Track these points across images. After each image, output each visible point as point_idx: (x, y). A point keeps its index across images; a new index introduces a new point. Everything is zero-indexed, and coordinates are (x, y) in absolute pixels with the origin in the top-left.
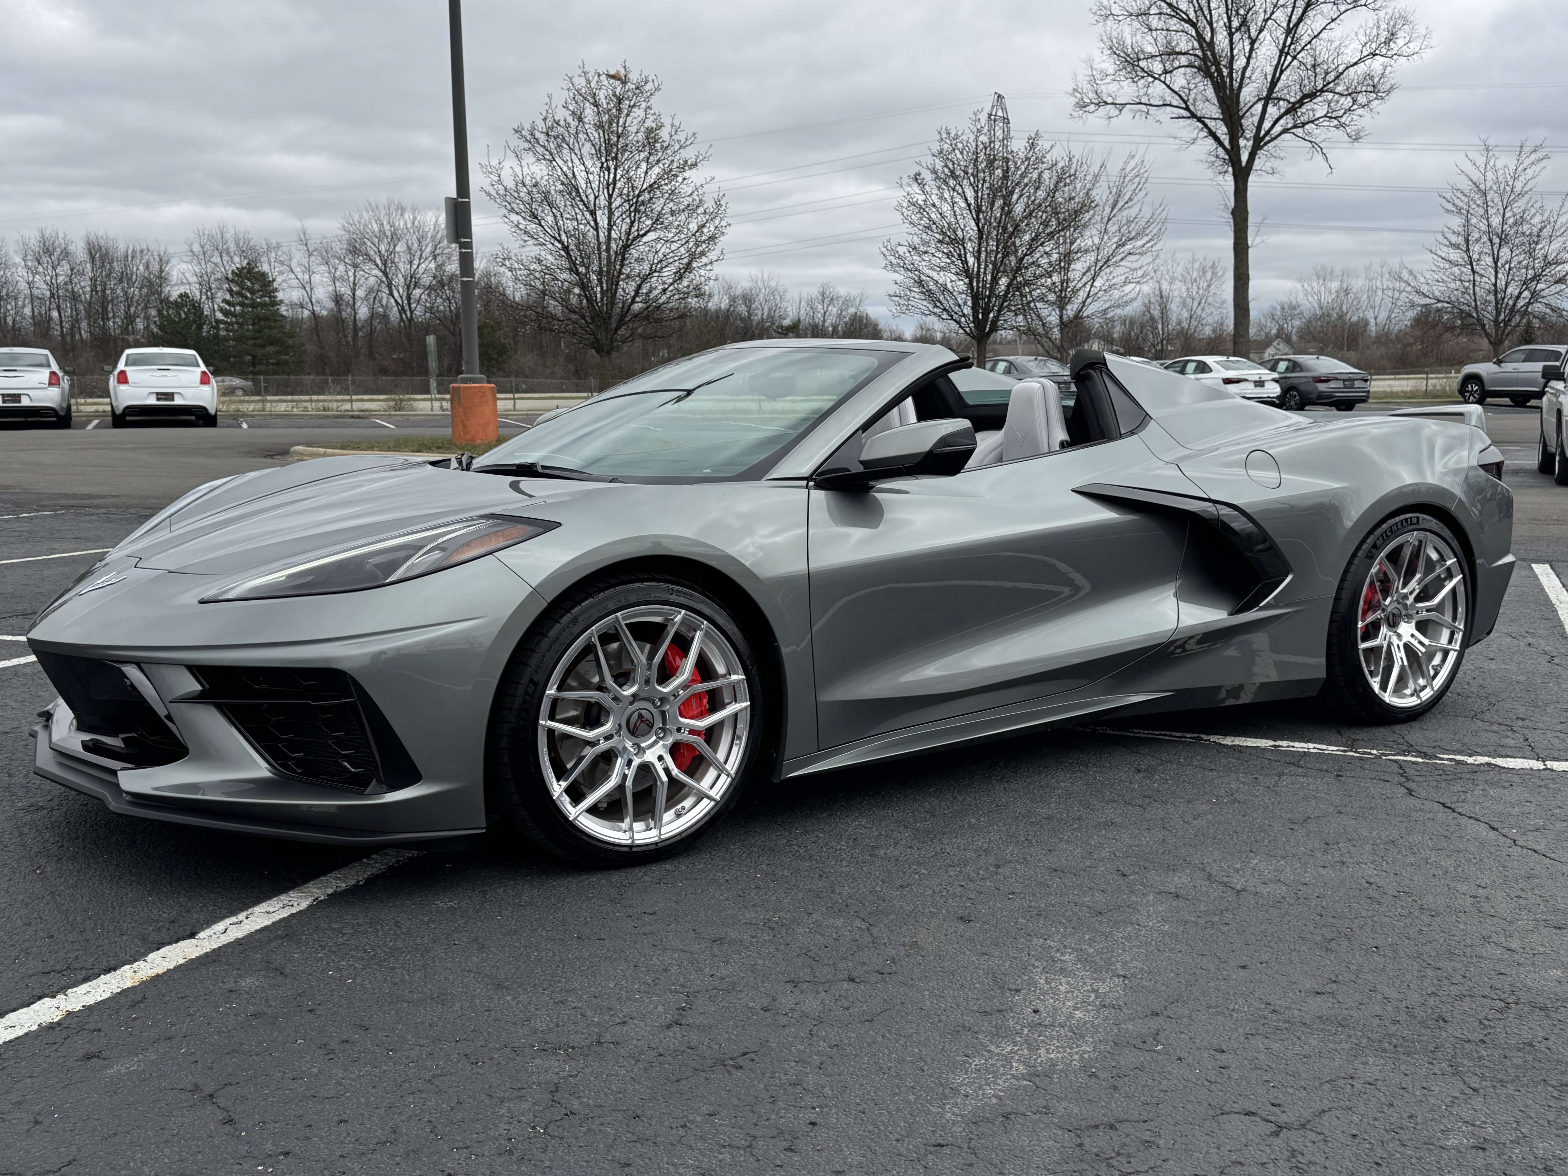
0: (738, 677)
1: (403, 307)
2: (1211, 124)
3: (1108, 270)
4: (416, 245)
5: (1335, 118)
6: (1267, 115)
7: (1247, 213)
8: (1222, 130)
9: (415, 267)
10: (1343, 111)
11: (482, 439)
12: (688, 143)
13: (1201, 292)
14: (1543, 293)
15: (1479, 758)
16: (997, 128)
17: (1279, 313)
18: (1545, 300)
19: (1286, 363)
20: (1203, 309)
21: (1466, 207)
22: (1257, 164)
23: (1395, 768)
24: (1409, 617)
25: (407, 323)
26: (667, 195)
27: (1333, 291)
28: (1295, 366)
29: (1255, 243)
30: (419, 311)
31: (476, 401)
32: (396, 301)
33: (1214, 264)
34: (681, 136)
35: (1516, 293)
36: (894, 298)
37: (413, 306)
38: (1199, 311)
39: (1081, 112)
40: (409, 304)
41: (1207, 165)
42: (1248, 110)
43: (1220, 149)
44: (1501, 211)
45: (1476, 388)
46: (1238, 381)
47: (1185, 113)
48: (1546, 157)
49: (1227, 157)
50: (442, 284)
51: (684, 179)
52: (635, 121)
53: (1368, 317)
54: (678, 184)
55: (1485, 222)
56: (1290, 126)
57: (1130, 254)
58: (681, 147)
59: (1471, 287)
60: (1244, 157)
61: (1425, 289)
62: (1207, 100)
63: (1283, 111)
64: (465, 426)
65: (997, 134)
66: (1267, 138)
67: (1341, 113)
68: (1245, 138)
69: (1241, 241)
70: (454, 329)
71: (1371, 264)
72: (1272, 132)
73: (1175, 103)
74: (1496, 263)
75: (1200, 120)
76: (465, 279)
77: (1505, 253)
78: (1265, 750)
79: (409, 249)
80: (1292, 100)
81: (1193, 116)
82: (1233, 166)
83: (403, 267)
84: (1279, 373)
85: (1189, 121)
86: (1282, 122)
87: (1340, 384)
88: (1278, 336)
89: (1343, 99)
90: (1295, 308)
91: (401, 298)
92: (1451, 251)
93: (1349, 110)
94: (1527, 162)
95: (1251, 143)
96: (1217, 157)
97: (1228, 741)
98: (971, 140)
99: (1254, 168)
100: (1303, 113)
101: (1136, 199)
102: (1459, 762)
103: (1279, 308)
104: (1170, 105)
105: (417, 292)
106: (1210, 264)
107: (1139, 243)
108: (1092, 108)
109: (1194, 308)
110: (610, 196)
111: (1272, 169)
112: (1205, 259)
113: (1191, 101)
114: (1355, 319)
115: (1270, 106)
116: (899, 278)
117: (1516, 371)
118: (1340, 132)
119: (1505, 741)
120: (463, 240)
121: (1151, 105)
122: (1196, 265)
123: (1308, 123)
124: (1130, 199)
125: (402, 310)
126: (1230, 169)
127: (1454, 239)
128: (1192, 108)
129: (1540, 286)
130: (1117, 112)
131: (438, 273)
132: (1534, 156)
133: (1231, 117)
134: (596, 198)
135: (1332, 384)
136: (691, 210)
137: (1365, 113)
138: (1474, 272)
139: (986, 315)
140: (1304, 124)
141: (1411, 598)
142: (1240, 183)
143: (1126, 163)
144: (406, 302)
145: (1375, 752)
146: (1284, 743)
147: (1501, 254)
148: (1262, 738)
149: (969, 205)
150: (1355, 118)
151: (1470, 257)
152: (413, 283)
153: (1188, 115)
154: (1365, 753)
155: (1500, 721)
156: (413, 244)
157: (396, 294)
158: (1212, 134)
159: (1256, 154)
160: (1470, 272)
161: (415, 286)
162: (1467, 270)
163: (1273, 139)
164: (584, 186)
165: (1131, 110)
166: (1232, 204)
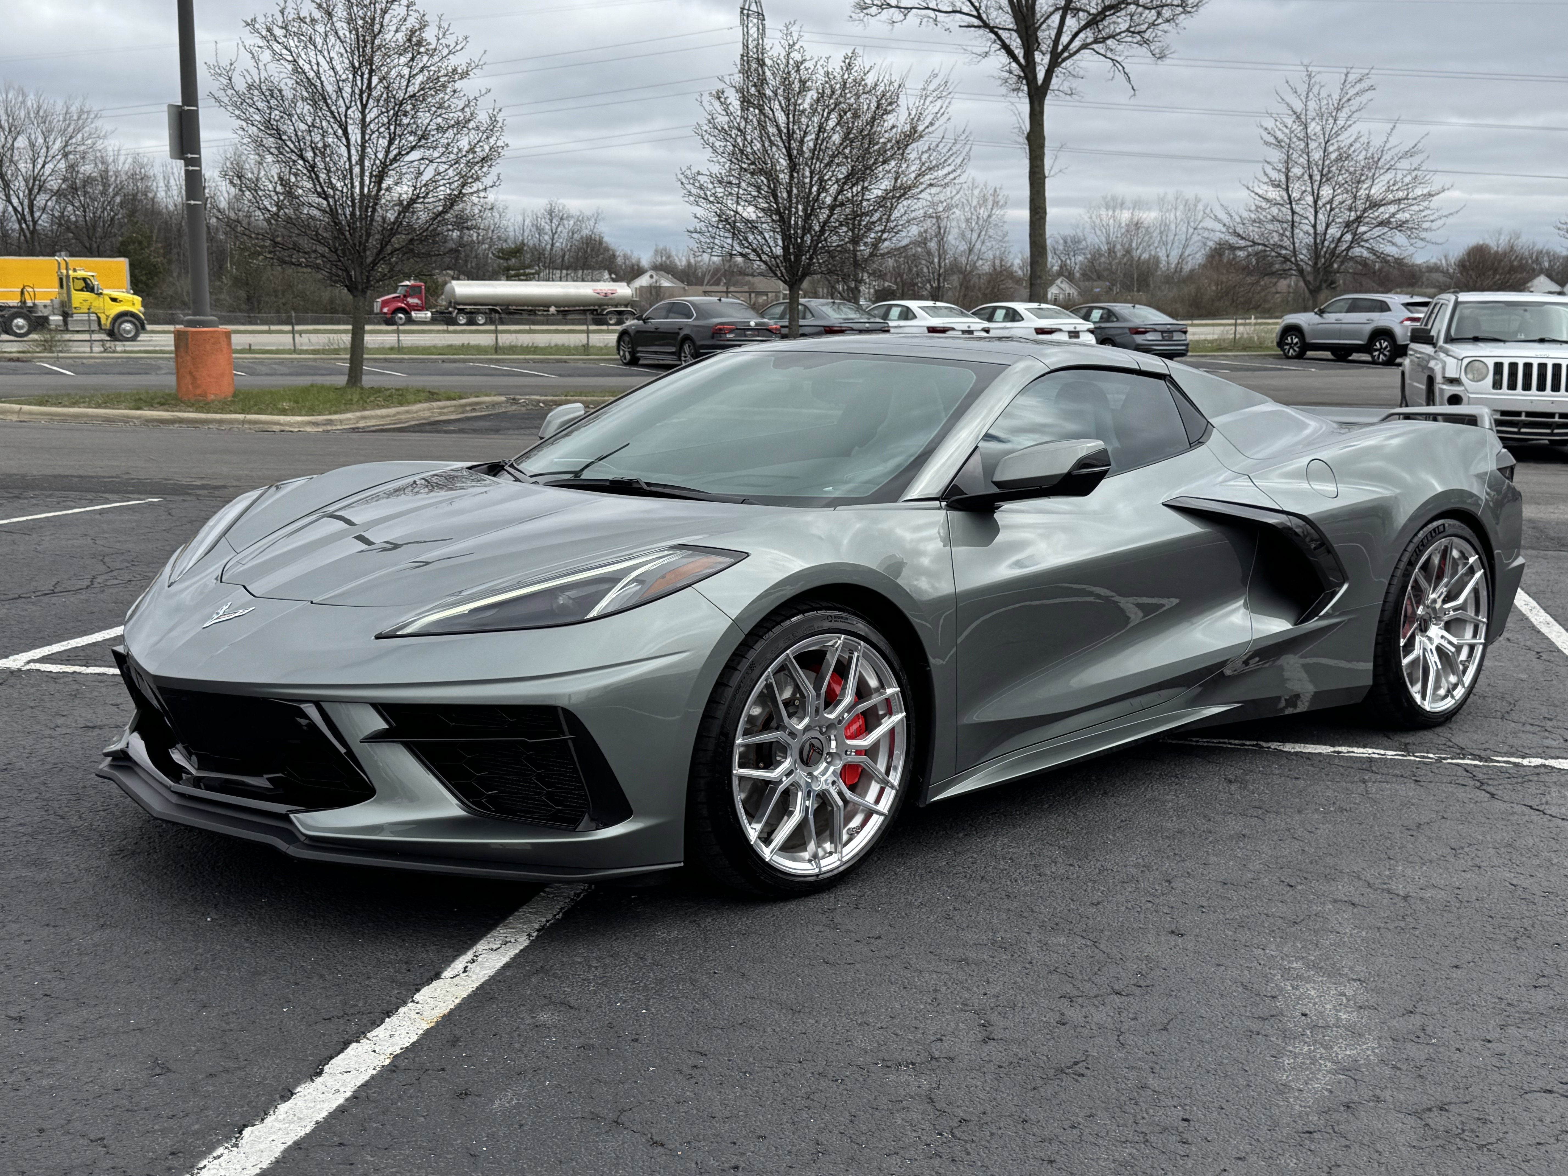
0: (892, 690)
1: (23, 215)
2: (1004, 35)
3: (905, 203)
4: (40, 140)
5: (1139, 33)
6: (1065, 28)
7: (1044, 138)
8: (1015, 43)
9: (39, 166)
10: (1146, 25)
11: (215, 394)
12: (458, 48)
13: (981, 222)
14: (1365, 237)
15: (1533, 760)
16: (750, 25)
17: (1061, 247)
18: (1367, 245)
19: (1101, 311)
20: (983, 243)
21: (1288, 141)
22: (1055, 82)
23: (1461, 772)
24: (1438, 619)
25: (28, 235)
26: (434, 109)
27: (1123, 224)
28: (1109, 315)
29: (1052, 173)
30: (44, 221)
31: (208, 347)
32: (15, 209)
33: (995, 191)
34: (450, 40)
35: (1338, 235)
36: (694, 235)
37: (37, 214)
38: (978, 245)
39: (862, 15)
40: (32, 212)
41: (1000, 82)
42: (1044, 22)
43: (1014, 65)
44: (1323, 145)
45: (1295, 340)
46: (1050, 332)
47: (976, 22)
48: (1371, 88)
49: (1022, 74)
50: (74, 189)
51: (455, 91)
52: (395, 21)
53: (1160, 254)
54: (447, 97)
55: (1305, 156)
56: (1089, 40)
57: (931, 185)
58: (450, 53)
59: (1289, 229)
60: (1041, 75)
61: (1240, 230)
62: (1000, 8)
63: (1083, 23)
64: (194, 378)
65: (751, 32)
66: (1066, 54)
67: (1144, 27)
68: (1041, 52)
69: (1037, 170)
70: (91, 245)
71: (1166, 194)
72: (1071, 47)
73: (965, 9)
74: (1316, 202)
75: (992, 30)
76: (192, 202)
77: (1326, 192)
78: (1328, 756)
79: (32, 145)
80: (1093, 11)
81: (986, 25)
82: (1028, 84)
83: (24, 166)
84: (1094, 323)
85: (981, 31)
86: (1082, 35)
87: (1158, 336)
88: (1060, 274)
89: (1147, 11)
90: (1079, 242)
91: (22, 204)
92: (1271, 188)
93: (1153, 24)
94: (1351, 92)
95: (1047, 57)
96: (1010, 72)
97: (1289, 747)
98: (782, 57)
99: (1051, 87)
100: (1105, 26)
101: (937, 124)
102: (1516, 765)
103: (1061, 241)
104: (960, 12)
105: (41, 200)
106: (991, 191)
107: (941, 173)
108: (874, 10)
109: (974, 240)
110: (364, 107)
111: (1071, 89)
112: (985, 185)
113: (983, 8)
114: (1145, 256)
115: (1069, 17)
116: (700, 212)
117: (1339, 322)
118: (1144, 50)
119: (1547, 742)
120: (189, 156)
121: (939, 11)
122: (976, 192)
123: (1108, 38)
124: (931, 124)
125: (22, 219)
126: (1026, 88)
127: (1274, 175)
128: (984, 16)
129: (1362, 229)
130: (901, 17)
131: (69, 175)
132: (1358, 87)
133: (1027, 28)
134: (348, 108)
135: (1149, 336)
136: (461, 125)
137: (1170, 28)
138: (1293, 213)
139: (798, 257)
140: (1104, 39)
141: (1440, 601)
142: (1036, 104)
143: (928, 82)
144: (26, 210)
145: (1431, 755)
146: (1343, 749)
147: (1321, 193)
148: (1319, 744)
149: (780, 131)
150: (1160, 33)
151: (1289, 197)
152: (36, 187)
153: (981, 24)
154: (1423, 757)
155: (1531, 721)
156: (36, 138)
157: (15, 201)
158: (1006, 47)
159: (1053, 72)
160: (1289, 212)
161: (40, 190)
162: (1286, 210)
163: (1071, 56)
164: (334, 97)
165: (917, 15)
166: (1027, 126)
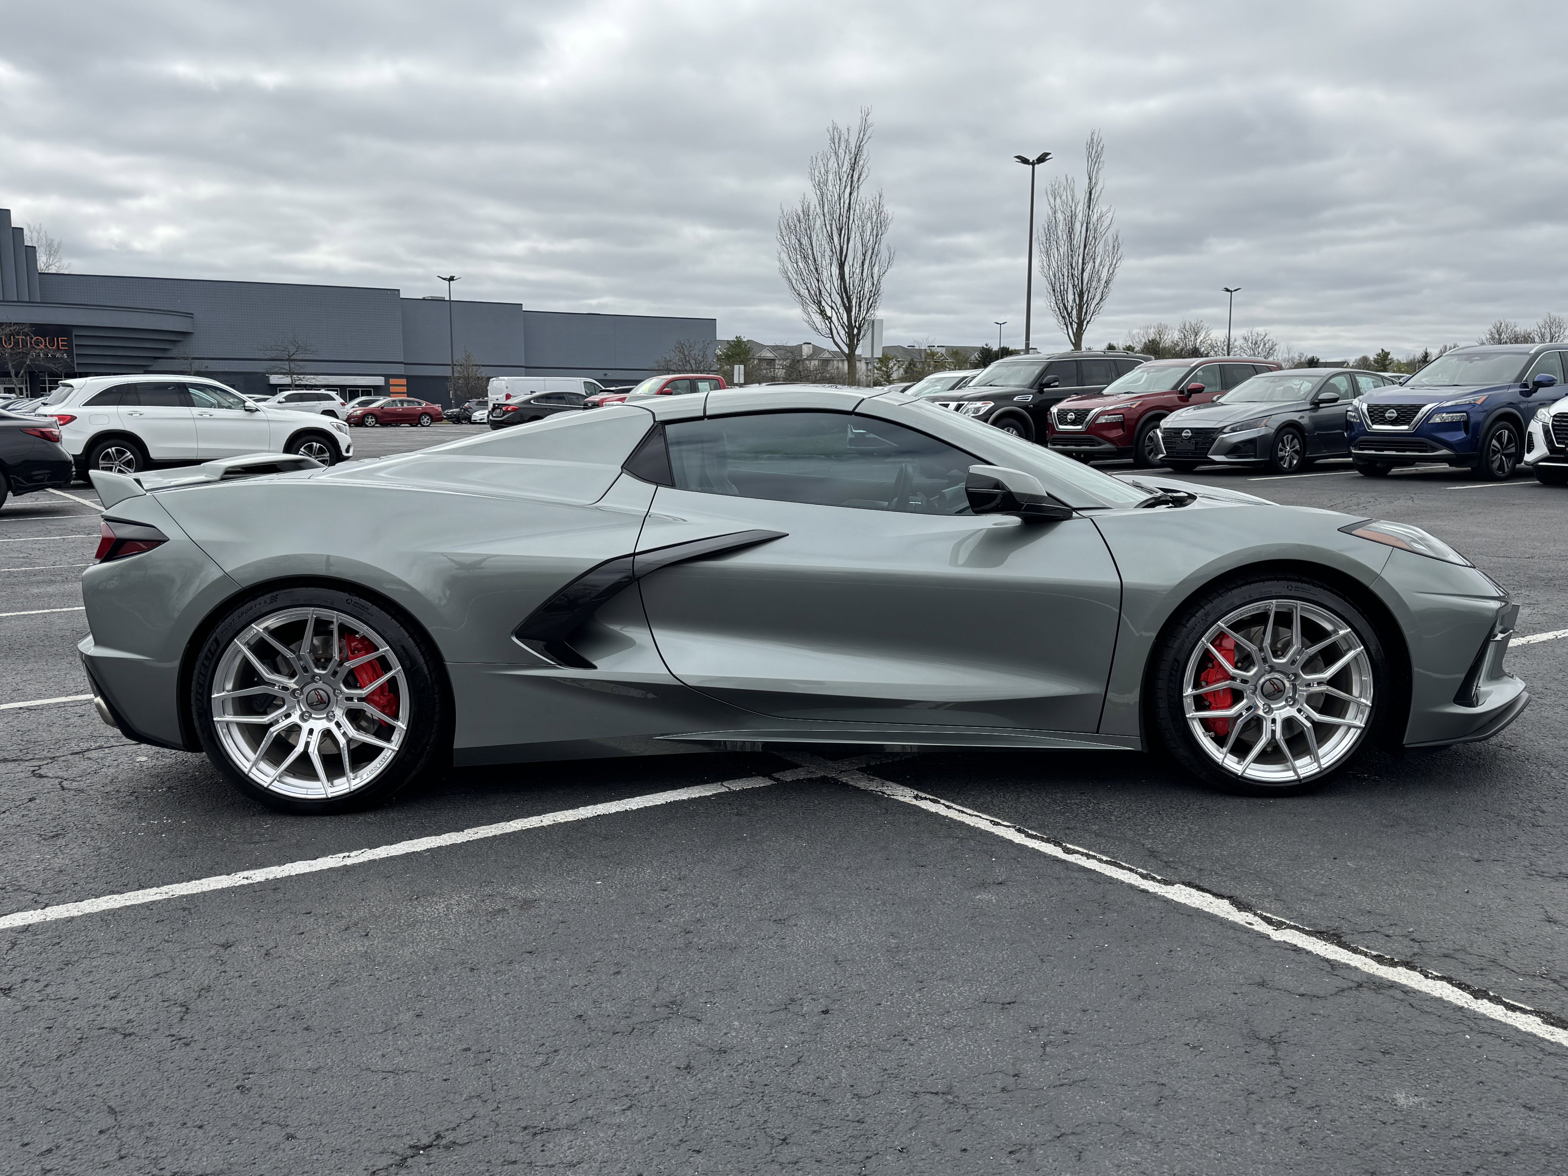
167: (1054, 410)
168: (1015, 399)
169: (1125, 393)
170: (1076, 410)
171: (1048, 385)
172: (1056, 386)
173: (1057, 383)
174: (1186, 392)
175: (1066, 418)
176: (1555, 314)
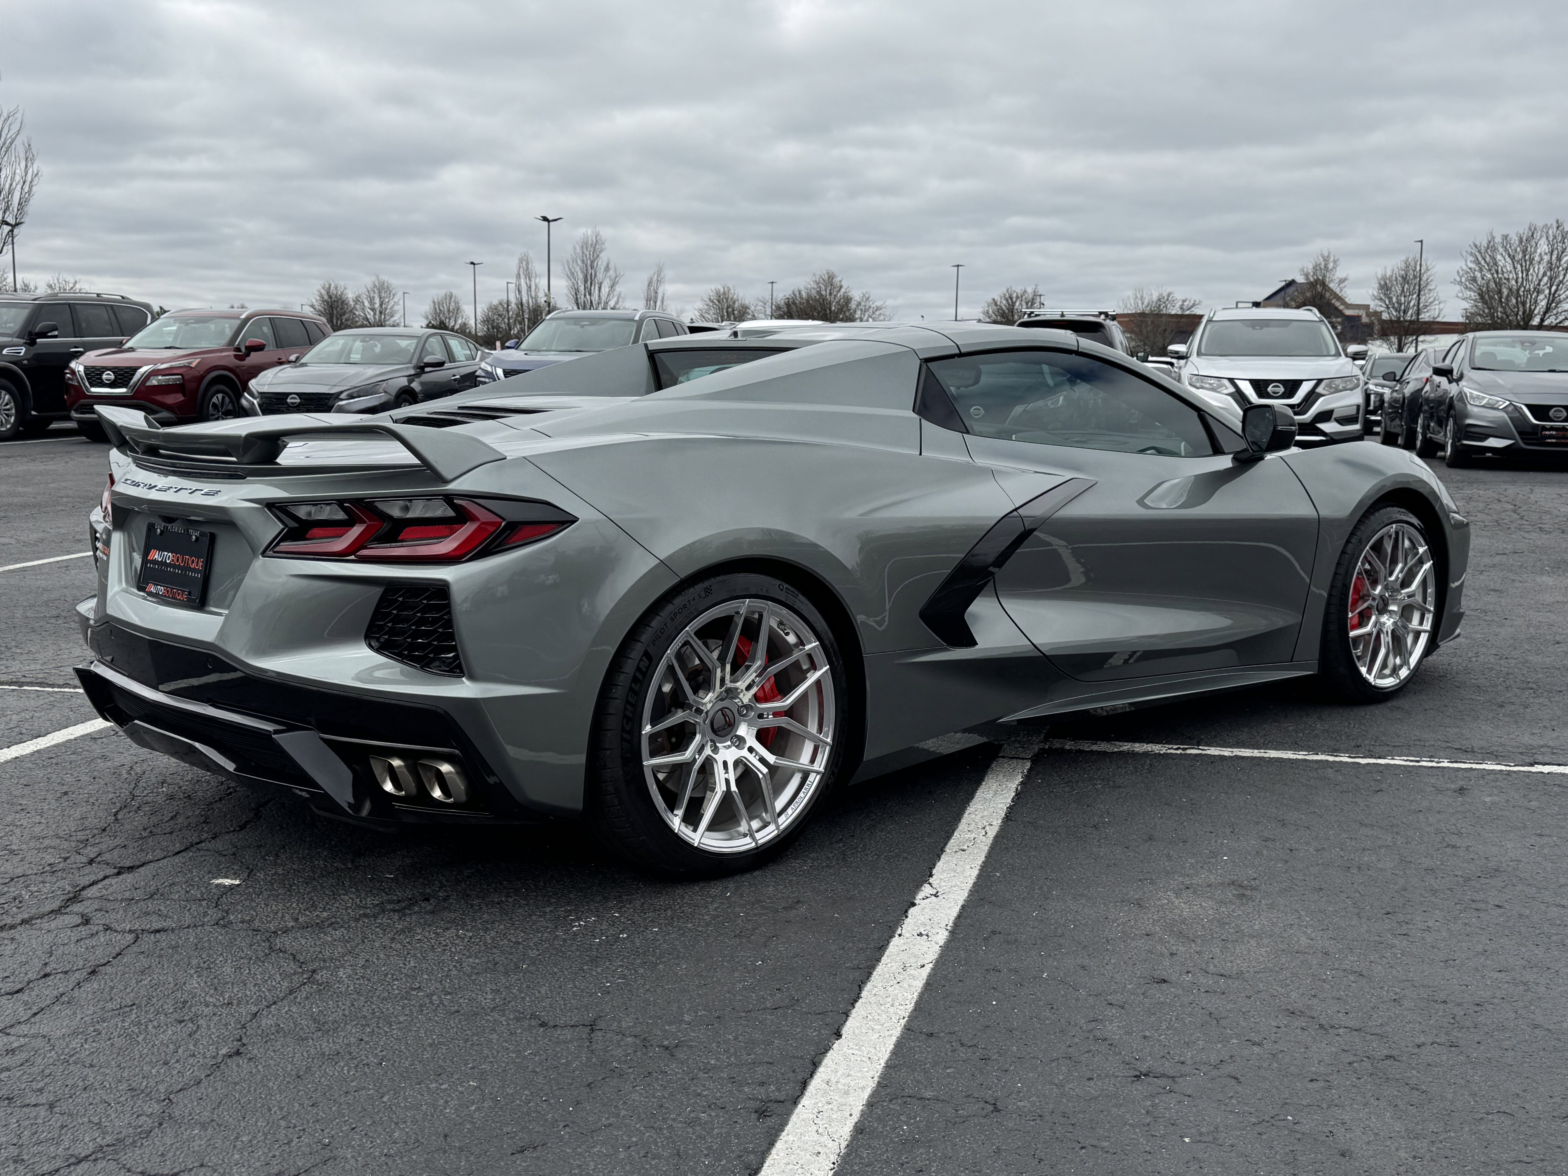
167: (78, 366)
168: (4, 352)
169: (166, 348)
170: (115, 368)
171: (44, 335)
172: (55, 337)
173: (56, 333)
174: (243, 349)
175: (101, 379)
176: (383, 277)
